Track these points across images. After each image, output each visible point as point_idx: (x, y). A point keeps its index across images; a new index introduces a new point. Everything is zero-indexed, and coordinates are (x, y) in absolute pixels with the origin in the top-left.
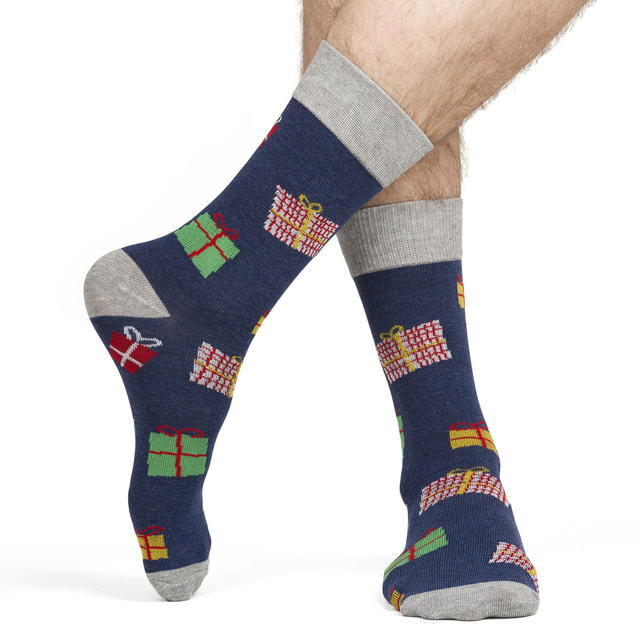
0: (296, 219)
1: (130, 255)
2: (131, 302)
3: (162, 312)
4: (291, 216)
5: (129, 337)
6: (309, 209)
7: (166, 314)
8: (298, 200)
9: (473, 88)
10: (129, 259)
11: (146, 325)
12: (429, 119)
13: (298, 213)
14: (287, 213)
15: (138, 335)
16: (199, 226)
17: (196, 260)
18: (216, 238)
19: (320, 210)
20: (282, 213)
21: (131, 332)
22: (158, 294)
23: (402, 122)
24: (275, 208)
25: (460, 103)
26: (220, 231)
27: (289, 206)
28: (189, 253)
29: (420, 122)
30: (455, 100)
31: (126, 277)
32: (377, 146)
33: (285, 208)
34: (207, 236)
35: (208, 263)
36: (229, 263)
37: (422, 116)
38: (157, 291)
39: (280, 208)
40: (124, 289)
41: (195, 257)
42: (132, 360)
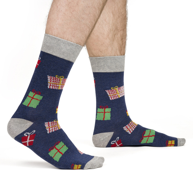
0: (115, 93)
1: (96, 134)
2: (106, 139)
3: (112, 133)
4: (113, 93)
5: (114, 143)
6: (115, 89)
7: (113, 133)
8: (112, 89)
9: (122, 39)
10: (96, 135)
11: (113, 138)
12: (120, 52)
13: (114, 91)
14: (112, 93)
15: (114, 141)
16: (99, 113)
17: (105, 119)
18: (104, 111)
19: (117, 87)
20: (111, 94)
21: (113, 143)
22: (107, 132)
23: (116, 58)
24: (109, 95)
25: (122, 44)
26: (104, 109)
27: (111, 92)
28: (103, 120)
29: (119, 54)
30: (121, 44)
31: (100, 137)
32: (116, 67)
33: (111, 93)
34: (103, 112)
35: (108, 117)
36: (111, 112)
37: (119, 53)
38: (106, 132)
39: (110, 94)
40: (102, 139)
41: (104, 119)
42: (119, 145)
